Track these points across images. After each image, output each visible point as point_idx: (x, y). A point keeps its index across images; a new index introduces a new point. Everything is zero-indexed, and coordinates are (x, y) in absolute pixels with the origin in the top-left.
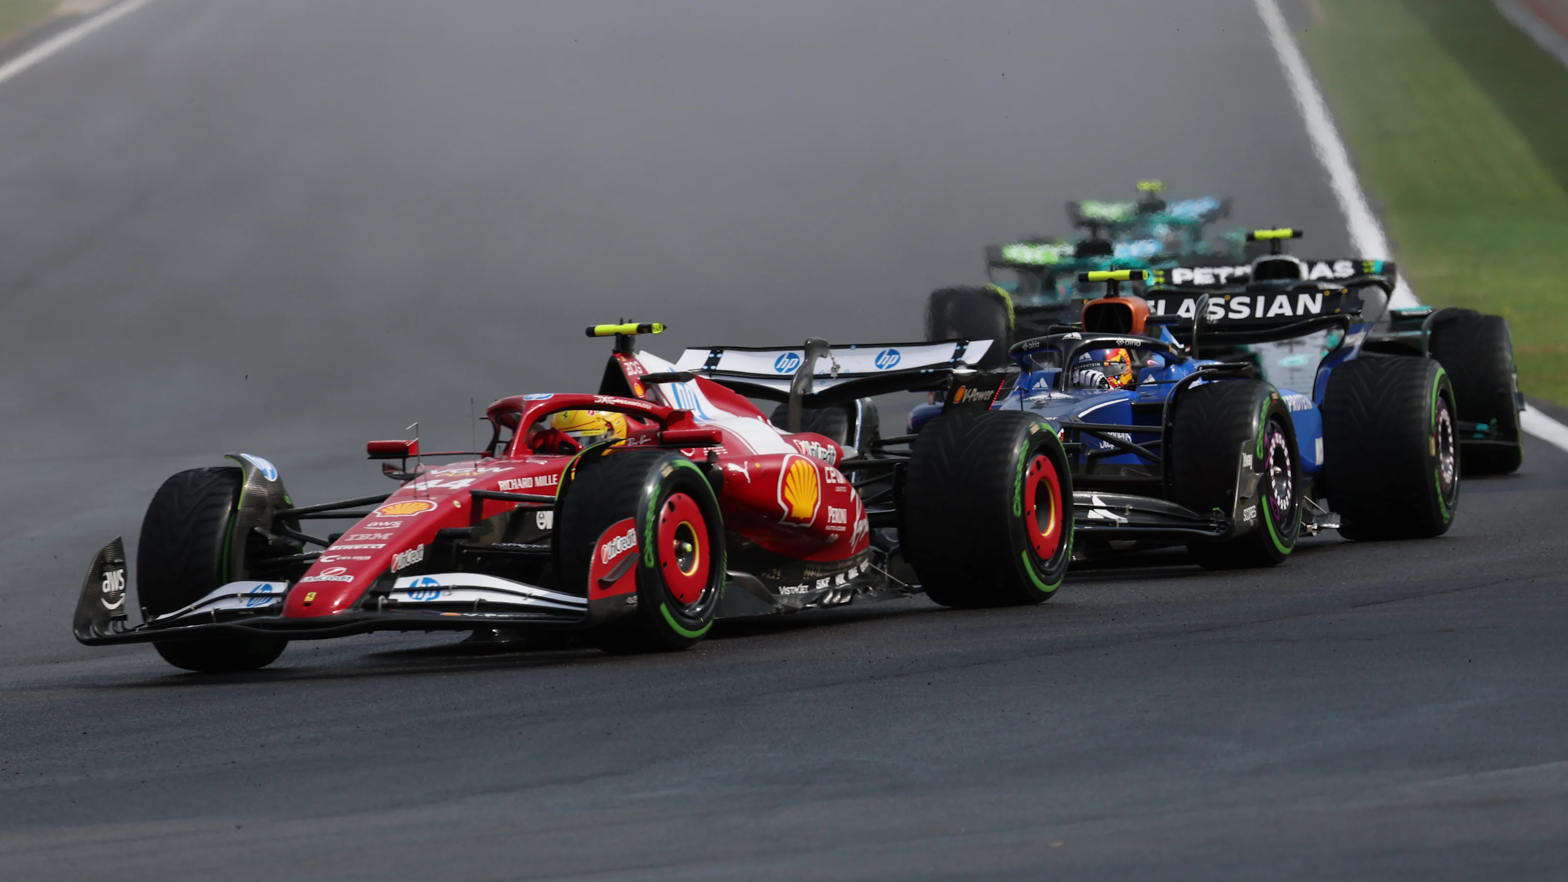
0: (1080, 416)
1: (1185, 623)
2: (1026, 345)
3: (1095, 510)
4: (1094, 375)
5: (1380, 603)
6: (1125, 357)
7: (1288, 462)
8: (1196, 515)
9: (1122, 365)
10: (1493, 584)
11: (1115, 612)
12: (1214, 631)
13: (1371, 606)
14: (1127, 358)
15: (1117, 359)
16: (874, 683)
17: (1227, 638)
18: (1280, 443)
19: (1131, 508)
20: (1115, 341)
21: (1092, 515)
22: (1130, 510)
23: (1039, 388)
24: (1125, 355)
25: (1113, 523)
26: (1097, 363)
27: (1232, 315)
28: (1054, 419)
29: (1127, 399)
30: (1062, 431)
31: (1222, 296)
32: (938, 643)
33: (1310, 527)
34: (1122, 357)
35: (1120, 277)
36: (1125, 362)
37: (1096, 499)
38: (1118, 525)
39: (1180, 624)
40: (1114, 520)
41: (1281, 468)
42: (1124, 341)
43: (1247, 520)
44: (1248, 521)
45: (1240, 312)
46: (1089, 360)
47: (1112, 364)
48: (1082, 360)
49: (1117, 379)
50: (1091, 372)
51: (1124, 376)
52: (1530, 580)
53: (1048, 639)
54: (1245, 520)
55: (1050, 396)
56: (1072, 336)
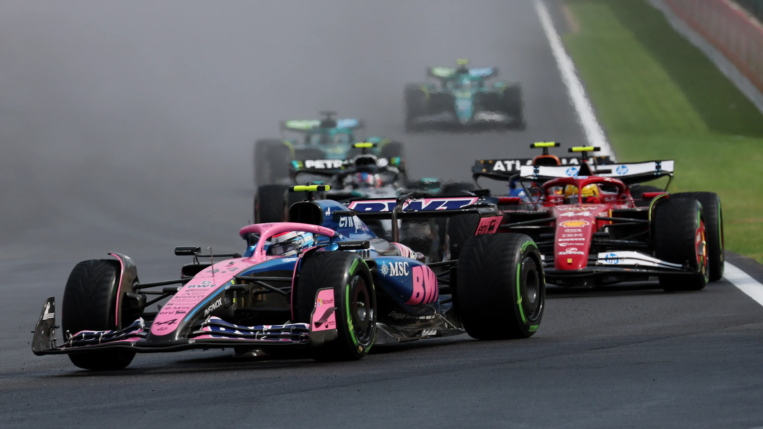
1: (498, 358)
5: (605, 348)
10: (666, 338)
11: (460, 352)
12: (514, 363)
13: (600, 350)
16: (329, 390)
17: (522, 367)
32: (364, 368)
39: (495, 359)
52: (686, 336)
53: (424, 366)
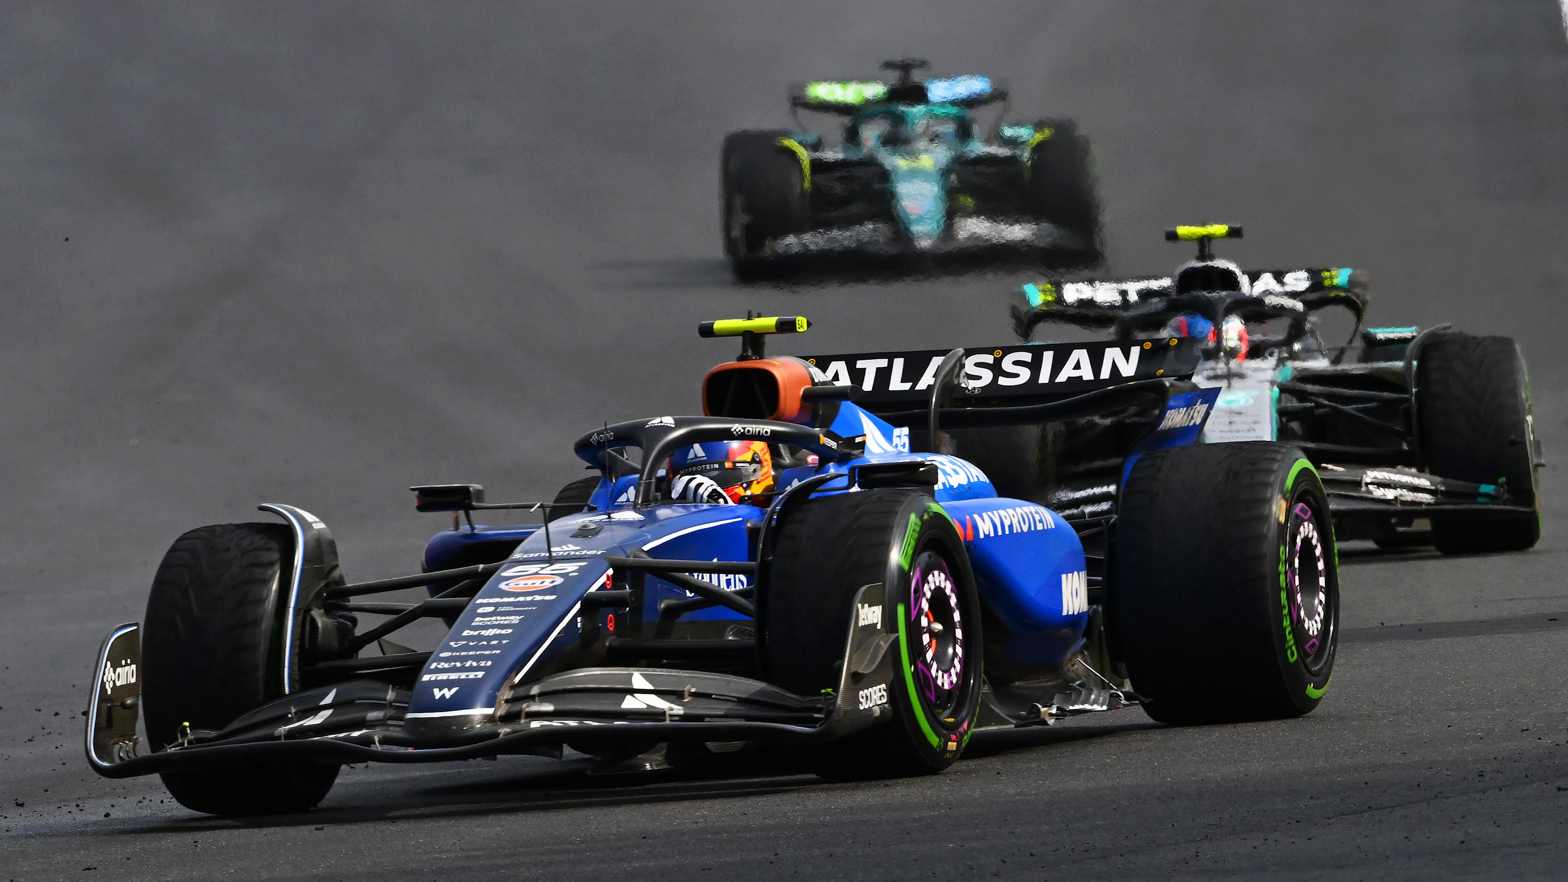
0: (646, 548)
2: (596, 437)
3: (635, 695)
4: (699, 485)
6: (761, 454)
7: (957, 617)
8: (791, 698)
9: (754, 466)
14: (765, 454)
15: (748, 457)
18: (943, 586)
19: (693, 690)
20: (729, 429)
21: (630, 703)
22: (693, 695)
23: (626, 502)
24: (763, 450)
25: (660, 715)
26: (713, 464)
27: (1003, 381)
28: (599, 553)
29: (741, 519)
30: (610, 572)
31: (989, 351)
33: (1045, 712)
34: (755, 453)
35: (760, 328)
36: (760, 462)
37: (638, 680)
38: (668, 718)
40: (664, 709)
41: (943, 625)
42: (744, 429)
43: (867, 707)
44: (870, 708)
45: (1017, 375)
46: (702, 459)
47: (738, 465)
48: (692, 459)
49: (745, 489)
50: (699, 479)
51: (758, 483)
54: (861, 708)
55: (609, 517)
56: (661, 422)
